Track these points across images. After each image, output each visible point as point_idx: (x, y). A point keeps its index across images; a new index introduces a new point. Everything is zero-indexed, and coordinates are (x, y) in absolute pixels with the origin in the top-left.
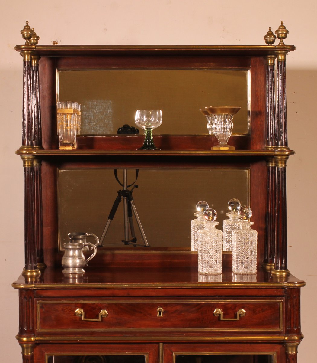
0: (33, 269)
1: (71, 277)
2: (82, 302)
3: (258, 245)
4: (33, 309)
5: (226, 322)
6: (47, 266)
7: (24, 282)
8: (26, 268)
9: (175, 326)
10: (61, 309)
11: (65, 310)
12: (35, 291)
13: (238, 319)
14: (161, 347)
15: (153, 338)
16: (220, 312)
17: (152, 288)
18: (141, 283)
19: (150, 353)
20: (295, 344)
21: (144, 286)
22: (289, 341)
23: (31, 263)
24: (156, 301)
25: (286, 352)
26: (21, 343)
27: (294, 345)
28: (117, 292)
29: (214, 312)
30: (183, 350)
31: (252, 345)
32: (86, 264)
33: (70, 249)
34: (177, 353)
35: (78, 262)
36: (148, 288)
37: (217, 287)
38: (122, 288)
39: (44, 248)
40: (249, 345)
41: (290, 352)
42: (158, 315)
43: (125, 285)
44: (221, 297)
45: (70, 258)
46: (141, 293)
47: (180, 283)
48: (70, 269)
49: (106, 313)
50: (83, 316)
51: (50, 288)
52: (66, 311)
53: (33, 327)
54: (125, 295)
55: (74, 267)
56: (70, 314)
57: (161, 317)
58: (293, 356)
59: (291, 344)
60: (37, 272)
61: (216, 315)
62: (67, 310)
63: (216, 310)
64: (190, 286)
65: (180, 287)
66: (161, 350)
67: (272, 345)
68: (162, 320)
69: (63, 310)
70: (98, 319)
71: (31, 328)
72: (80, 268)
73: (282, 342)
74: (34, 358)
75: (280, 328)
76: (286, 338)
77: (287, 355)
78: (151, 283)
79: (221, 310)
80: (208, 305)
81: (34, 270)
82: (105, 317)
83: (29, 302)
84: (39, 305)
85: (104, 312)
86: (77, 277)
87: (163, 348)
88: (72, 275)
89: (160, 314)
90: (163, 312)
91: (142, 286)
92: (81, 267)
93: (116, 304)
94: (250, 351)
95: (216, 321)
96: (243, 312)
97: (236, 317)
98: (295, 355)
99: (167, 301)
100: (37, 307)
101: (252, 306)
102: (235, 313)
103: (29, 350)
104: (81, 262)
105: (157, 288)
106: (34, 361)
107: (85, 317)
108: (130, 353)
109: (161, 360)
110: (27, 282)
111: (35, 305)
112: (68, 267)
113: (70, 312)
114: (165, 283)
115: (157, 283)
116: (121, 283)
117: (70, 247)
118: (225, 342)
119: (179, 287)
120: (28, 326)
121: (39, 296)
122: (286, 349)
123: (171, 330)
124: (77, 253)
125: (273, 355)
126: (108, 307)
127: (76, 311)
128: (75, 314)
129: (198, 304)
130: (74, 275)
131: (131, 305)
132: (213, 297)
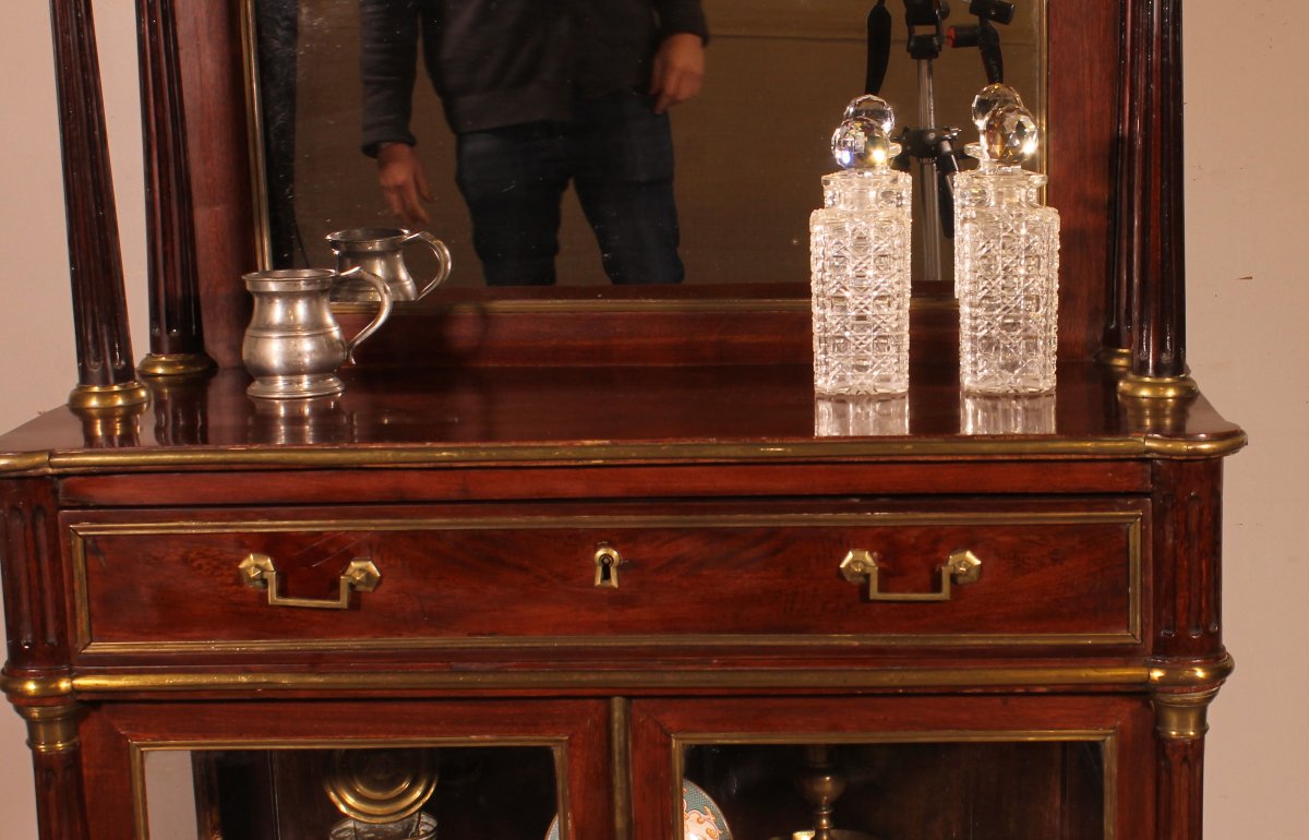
0: (112, 380)
1: (282, 411)
4: (55, 556)
5: (895, 605)
6: (220, 365)
9: (671, 625)
10: (176, 558)
11: (193, 561)
13: (945, 594)
14: (617, 714)
15: (576, 677)
16: (866, 564)
17: (565, 463)
18: (513, 444)
19: (571, 736)
20: (1197, 696)
21: (526, 454)
22: (1167, 688)
24: (585, 521)
25: (1159, 728)
26: (21, 703)
27: (1189, 702)
28: (413, 481)
29: (843, 566)
30: (712, 725)
31: (1013, 701)
32: (347, 361)
33: (272, 296)
34: (687, 736)
35: (307, 347)
36: (547, 464)
37: (851, 459)
38: (432, 465)
40: (998, 701)
41: (1174, 733)
42: (598, 582)
43: (444, 454)
44: (871, 499)
45: (275, 335)
46: (519, 487)
47: (690, 442)
48: (274, 382)
49: (369, 575)
50: (272, 590)
52: (200, 566)
53: (62, 634)
54: (454, 495)
55: (293, 371)
56: (219, 579)
57: (613, 588)
58: (1186, 746)
59: (1177, 698)
61: (849, 579)
62: (203, 561)
63: (850, 556)
64: (732, 454)
65: (688, 461)
66: (616, 726)
67: (1099, 700)
68: (615, 599)
69: (185, 560)
70: (337, 598)
71: (52, 639)
72: (319, 376)
73: (1139, 688)
74: (84, 760)
75: (1133, 631)
76: (1157, 674)
77: (1160, 743)
78: (560, 444)
79: (871, 553)
80: (817, 535)
81: (116, 388)
82: (371, 589)
83: (34, 528)
84: (79, 540)
85: (361, 568)
86: (307, 411)
87: (627, 713)
88: (285, 405)
89: (606, 576)
90: (620, 568)
91: (518, 454)
92: (320, 371)
93: (414, 536)
94: (1002, 728)
95: (851, 601)
96: (969, 566)
97: (937, 587)
98: (1192, 746)
99: (633, 518)
100: (70, 550)
101: (1007, 539)
102: (933, 571)
103: (58, 730)
104: (319, 350)
105: (585, 463)
106: (85, 772)
107: (282, 592)
108: (488, 737)
109: (617, 768)
111: (61, 540)
112: (265, 373)
113: (216, 568)
114: (619, 442)
115: (588, 442)
116: (428, 444)
117: (273, 287)
118: (891, 692)
119: (682, 461)
120: (40, 631)
121: (77, 504)
122: (1158, 720)
123: (654, 643)
124: (301, 309)
125: (1104, 741)
126: (379, 547)
127: (243, 565)
128: (239, 577)
129: (772, 533)
130: (294, 402)
131: (480, 536)
132: (836, 500)
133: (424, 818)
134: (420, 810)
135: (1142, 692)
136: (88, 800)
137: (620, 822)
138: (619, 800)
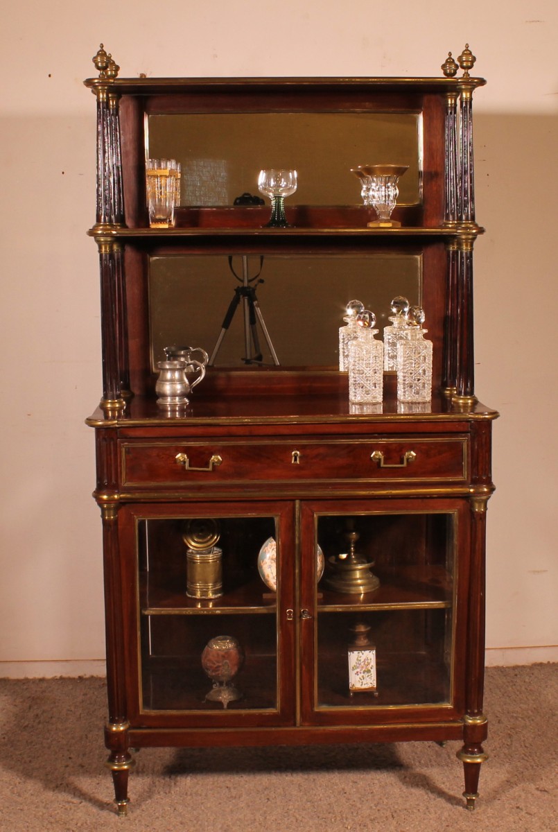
0: (115, 398)
1: (169, 409)
2: (185, 444)
3: (433, 361)
4: (116, 455)
5: (388, 469)
6: (136, 395)
7: (103, 418)
8: (106, 397)
9: (316, 476)
10: (155, 455)
11: (160, 456)
12: (118, 430)
13: (405, 465)
14: (297, 506)
15: (285, 493)
16: (379, 456)
17: (285, 423)
18: (268, 417)
19: (282, 513)
20: (484, 498)
21: (272, 420)
22: (475, 495)
23: (112, 390)
24: (290, 442)
25: (472, 509)
26: (100, 502)
27: (482, 500)
28: (234, 430)
29: (372, 456)
30: (327, 509)
31: (425, 500)
32: (190, 391)
33: (167, 370)
34: (319, 513)
35: (178, 387)
36: (279, 423)
38: (241, 424)
39: (130, 368)
40: (420, 500)
41: (477, 510)
42: (293, 462)
43: (246, 420)
44: (382, 434)
45: (168, 383)
46: (271, 431)
47: (324, 416)
48: (168, 399)
49: (219, 460)
50: (187, 465)
51: (139, 425)
52: (163, 457)
53: (117, 481)
54: (247, 434)
55: (174, 395)
56: (169, 462)
57: (298, 464)
58: (481, 514)
59: (478, 498)
60: (120, 403)
61: (374, 460)
63: (374, 453)
64: (338, 420)
65: (324, 422)
66: (297, 510)
67: (453, 500)
68: (298, 467)
69: (158, 456)
70: (208, 467)
71: (114, 481)
72: (182, 397)
73: (466, 495)
74: (119, 523)
75: (464, 477)
76: (472, 490)
77: (472, 513)
78: (283, 417)
79: (381, 452)
80: (362, 446)
81: (116, 401)
82: (219, 465)
83: (110, 445)
84: (124, 449)
85: (216, 458)
86: (177, 409)
87: (300, 506)
88: (171, 407)
89: (296, 460)
90: (300, 457)
91: (269, 420)
92: (183, 395)
93: (233, 447)
94: (422, 509)
95: (374, 469)
96: (412, 455)
97: (402, 463)
98: (483, 514)
99: (305, 441)
100: (121, 452)
101: (424, 447)
102: (400, 457)
103: (112, 512)
104: (183, 388)
105: (291, 423)
106: (119, 527)
107: (190, 466)
108: (254, 514)
109: (297, 524)
110: (106, 417)
111: (118, 449)
112: (164, 396)
113: (168, 458)
114: (302, 416)
115: (292, 416)
116: (240, 417)
117: (167, 367)
118: (387, 497)
119: (322, 422)
120: (110, 480)
121: (124, 437)
122: (472, 506)
123: (311, 482)
124: (177, 375)
125: (454, 514)
126: (220, 451)
127: (177, 457)
128: (175, 461)
129: (349, 446)
130: (173, 406)
131: (255, 447)
132: (370, 435)
133: (215, 549)
134: (214, 546)
135: (467, 497)
136: (119, 536)
137: (297, 542)
138: (297, 533)
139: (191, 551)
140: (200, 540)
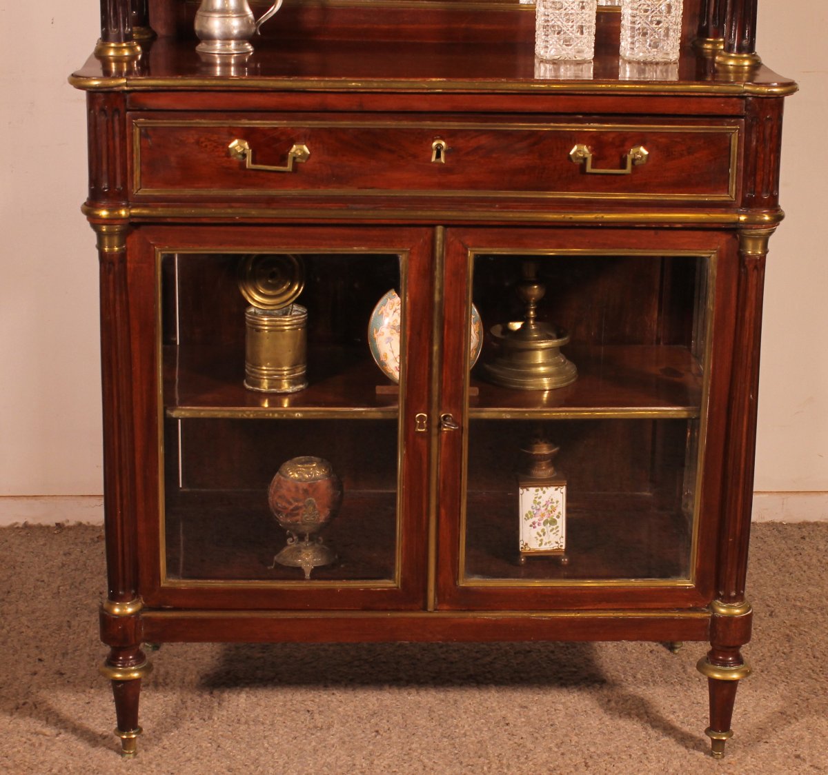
0: (122, 41)
1: (218, 61)
2: (245, 123)
4: (123, 138)
5: (599, 176)
6: (159, 36)
7: (100, 73)
8: (105, 37)
9: (473, 185)
10: (193, 141)
11: (202, 143)
12: (128, 96)
13: (628, 170)
14: (439, 236)
15: (419, 213)
16: (584, 153)
17: (421, 91)
18: (392, 79)
19: (411, 248)
20: (763, 231)
21: (400, 85)
22: (749, 226)
23: (117, 25)
24: (428, 124)
25: (741, 250)
26: (95, 223)
27: (760, 235)
28: (332, 100)
29: (571, 153)
30: (491, 244)
31: (661, 233)
32: (256, 32)
34: (477, 249)
35: (235, 25)
36: (410, 91)
37: (580, 93)
38: (345, 90)
40: (652, 232)
41: (750, 252)
42: (433, 159)
43: (353, 84)
44: (589, 116)
45: (216, 16)
46: (392, 104)
47: (491, 81)
48: (215, 44)
49: (304, 153)
50: (249, 159)
51: (165, 88)
52: (206, 146)
53: (124, 184)
54: (355, 108)
55: (226, 38)
56: (217, 153)
57: (441, 164)
58: (756, 260)
59: (753, 232)
60: (131, 48)
61: (574, 161)
62: (208, 143)
63: (575, 148)
64: (515, 88)
65: (490, 91)
66: (438, 242)
67: (709, 233)
68: (443, 169)
69: (198, 142)
70: (286, 165)
71: (119, 186)
72: (241, 41)
73: (732, 226)
74: (128, 258)
75: (731, 193)
76: (743, 218)
77: (741, 258)
78: (419, 80)
79: (587, 147)
80: (557, 135)
81: (124, 45)
82: (304, 161)
83: (113, 121)
84: (138, 129)
85: (300, 150)
86: (233, 61)
87: (444, 236)
88: (221, 58)
89: (438, 156)
90: (446, 152)
91: (394, 85)
92: (242, 38)
93: (330, 131)
94: (654, 249)
95: (576, 175)
96: (642, 154)
97: (623, 166)
98: (760, 259)
99: (456, 124)
100: (132, 134)
101: (663, 140)
102: (621, 157)
103: (116, 240)
104: (243, 25)
105: (432, 91)
106: (128, 265)
107: (254, 162)
108: (363, 248)
109: (438, 267)
110: (107, 73)
111: (127, 129)
112: (210, 38)
113: (216, 147)
114: (452, 80)
115: (434, 79)
116: (343, 78)
118: (595, 225)
119: (486, 91)
120: (112, 182)
121: (137, 108)
122: (742, 245)
123: (464, 195)
124: (232, 2)
125: (710, 257)
126: (309, 137)
127: (231, 146)
128: (228, 153)
129: (532, 133)
130: (225, 57)
131: (368, 132)
132: (570, 116)
133: (295, 307)
134: (293, 303)
135: (733, 230)
136: (129, 281)
137: (437, 297)
138: (437, 285)
139: (252, 310)
140: (270, 293)
